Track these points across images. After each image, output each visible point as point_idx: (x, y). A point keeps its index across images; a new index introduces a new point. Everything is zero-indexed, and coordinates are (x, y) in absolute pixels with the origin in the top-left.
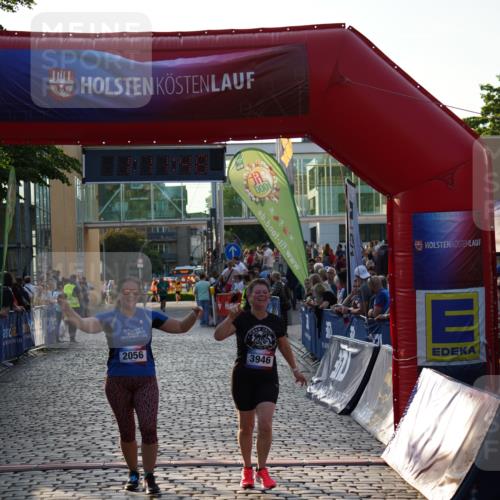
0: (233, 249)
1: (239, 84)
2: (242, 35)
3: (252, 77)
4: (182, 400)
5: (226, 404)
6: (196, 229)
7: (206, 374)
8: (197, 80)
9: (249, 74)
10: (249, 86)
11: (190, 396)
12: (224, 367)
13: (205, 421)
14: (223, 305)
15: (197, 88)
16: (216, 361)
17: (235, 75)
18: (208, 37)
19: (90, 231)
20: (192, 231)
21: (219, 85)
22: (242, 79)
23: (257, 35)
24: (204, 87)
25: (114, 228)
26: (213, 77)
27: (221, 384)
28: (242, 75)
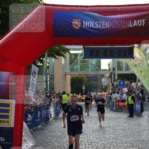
0: (122, 83)
1: (140, 24)
2: (140, 6)
3: (144, 21)
4: (111, 137)
5: (128, 139)
6: (104, 75)
7: (117, 128)
8: (125, 22)
9: (143, 20)
10: (143, 25)
11: (113, 136)
12: (123, 126)
13: (121, 145)
14: (118, 104)
15: (125, 25)
16: (119, 124)
17: (138, 21)
18: (129, 7)
19: (67, 76)
20: (103, 76)
21: (132, 24)
22: (141, 22)
23: (146, 6)
24: (127, 25)
25: (74, 74)
26: (130, 21)
27: (123, 132)
28: (141, 21)
